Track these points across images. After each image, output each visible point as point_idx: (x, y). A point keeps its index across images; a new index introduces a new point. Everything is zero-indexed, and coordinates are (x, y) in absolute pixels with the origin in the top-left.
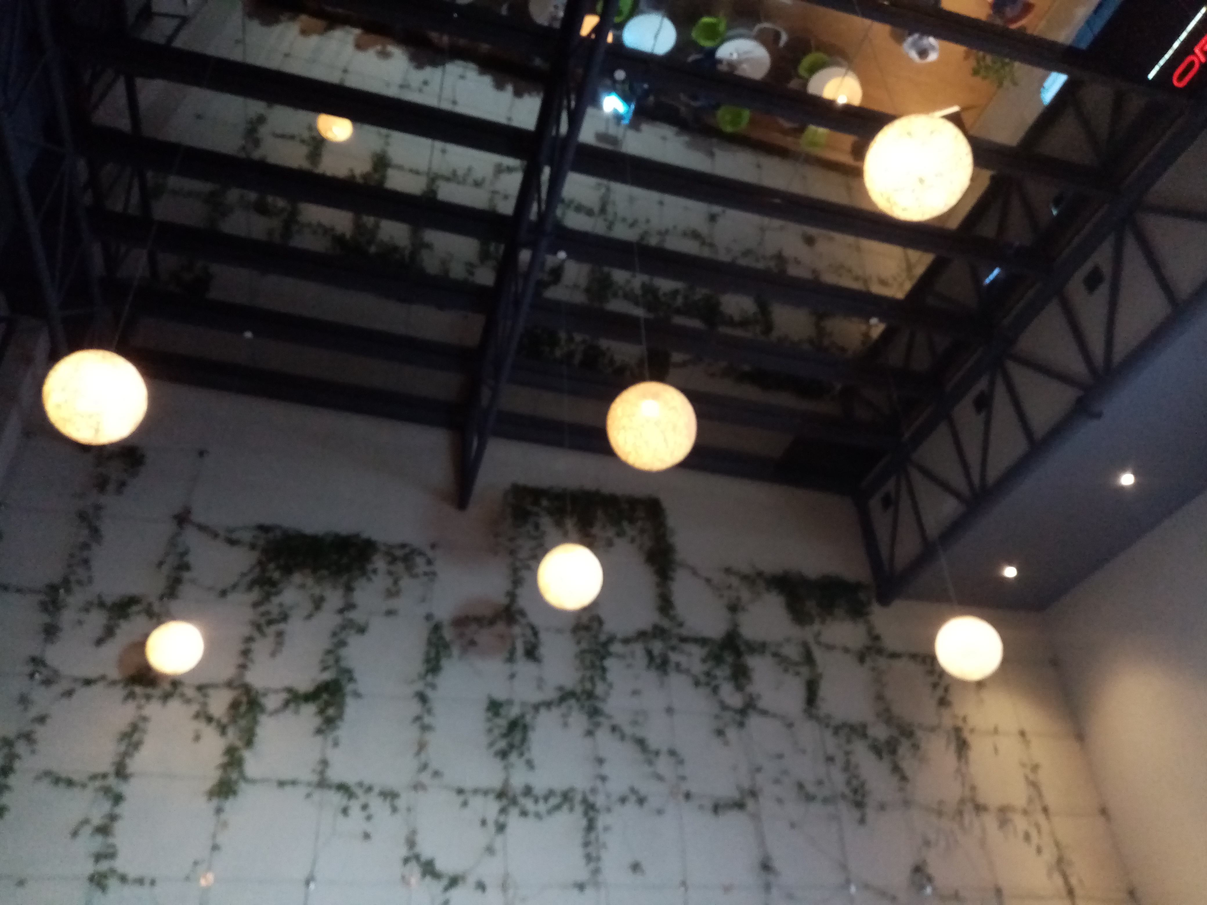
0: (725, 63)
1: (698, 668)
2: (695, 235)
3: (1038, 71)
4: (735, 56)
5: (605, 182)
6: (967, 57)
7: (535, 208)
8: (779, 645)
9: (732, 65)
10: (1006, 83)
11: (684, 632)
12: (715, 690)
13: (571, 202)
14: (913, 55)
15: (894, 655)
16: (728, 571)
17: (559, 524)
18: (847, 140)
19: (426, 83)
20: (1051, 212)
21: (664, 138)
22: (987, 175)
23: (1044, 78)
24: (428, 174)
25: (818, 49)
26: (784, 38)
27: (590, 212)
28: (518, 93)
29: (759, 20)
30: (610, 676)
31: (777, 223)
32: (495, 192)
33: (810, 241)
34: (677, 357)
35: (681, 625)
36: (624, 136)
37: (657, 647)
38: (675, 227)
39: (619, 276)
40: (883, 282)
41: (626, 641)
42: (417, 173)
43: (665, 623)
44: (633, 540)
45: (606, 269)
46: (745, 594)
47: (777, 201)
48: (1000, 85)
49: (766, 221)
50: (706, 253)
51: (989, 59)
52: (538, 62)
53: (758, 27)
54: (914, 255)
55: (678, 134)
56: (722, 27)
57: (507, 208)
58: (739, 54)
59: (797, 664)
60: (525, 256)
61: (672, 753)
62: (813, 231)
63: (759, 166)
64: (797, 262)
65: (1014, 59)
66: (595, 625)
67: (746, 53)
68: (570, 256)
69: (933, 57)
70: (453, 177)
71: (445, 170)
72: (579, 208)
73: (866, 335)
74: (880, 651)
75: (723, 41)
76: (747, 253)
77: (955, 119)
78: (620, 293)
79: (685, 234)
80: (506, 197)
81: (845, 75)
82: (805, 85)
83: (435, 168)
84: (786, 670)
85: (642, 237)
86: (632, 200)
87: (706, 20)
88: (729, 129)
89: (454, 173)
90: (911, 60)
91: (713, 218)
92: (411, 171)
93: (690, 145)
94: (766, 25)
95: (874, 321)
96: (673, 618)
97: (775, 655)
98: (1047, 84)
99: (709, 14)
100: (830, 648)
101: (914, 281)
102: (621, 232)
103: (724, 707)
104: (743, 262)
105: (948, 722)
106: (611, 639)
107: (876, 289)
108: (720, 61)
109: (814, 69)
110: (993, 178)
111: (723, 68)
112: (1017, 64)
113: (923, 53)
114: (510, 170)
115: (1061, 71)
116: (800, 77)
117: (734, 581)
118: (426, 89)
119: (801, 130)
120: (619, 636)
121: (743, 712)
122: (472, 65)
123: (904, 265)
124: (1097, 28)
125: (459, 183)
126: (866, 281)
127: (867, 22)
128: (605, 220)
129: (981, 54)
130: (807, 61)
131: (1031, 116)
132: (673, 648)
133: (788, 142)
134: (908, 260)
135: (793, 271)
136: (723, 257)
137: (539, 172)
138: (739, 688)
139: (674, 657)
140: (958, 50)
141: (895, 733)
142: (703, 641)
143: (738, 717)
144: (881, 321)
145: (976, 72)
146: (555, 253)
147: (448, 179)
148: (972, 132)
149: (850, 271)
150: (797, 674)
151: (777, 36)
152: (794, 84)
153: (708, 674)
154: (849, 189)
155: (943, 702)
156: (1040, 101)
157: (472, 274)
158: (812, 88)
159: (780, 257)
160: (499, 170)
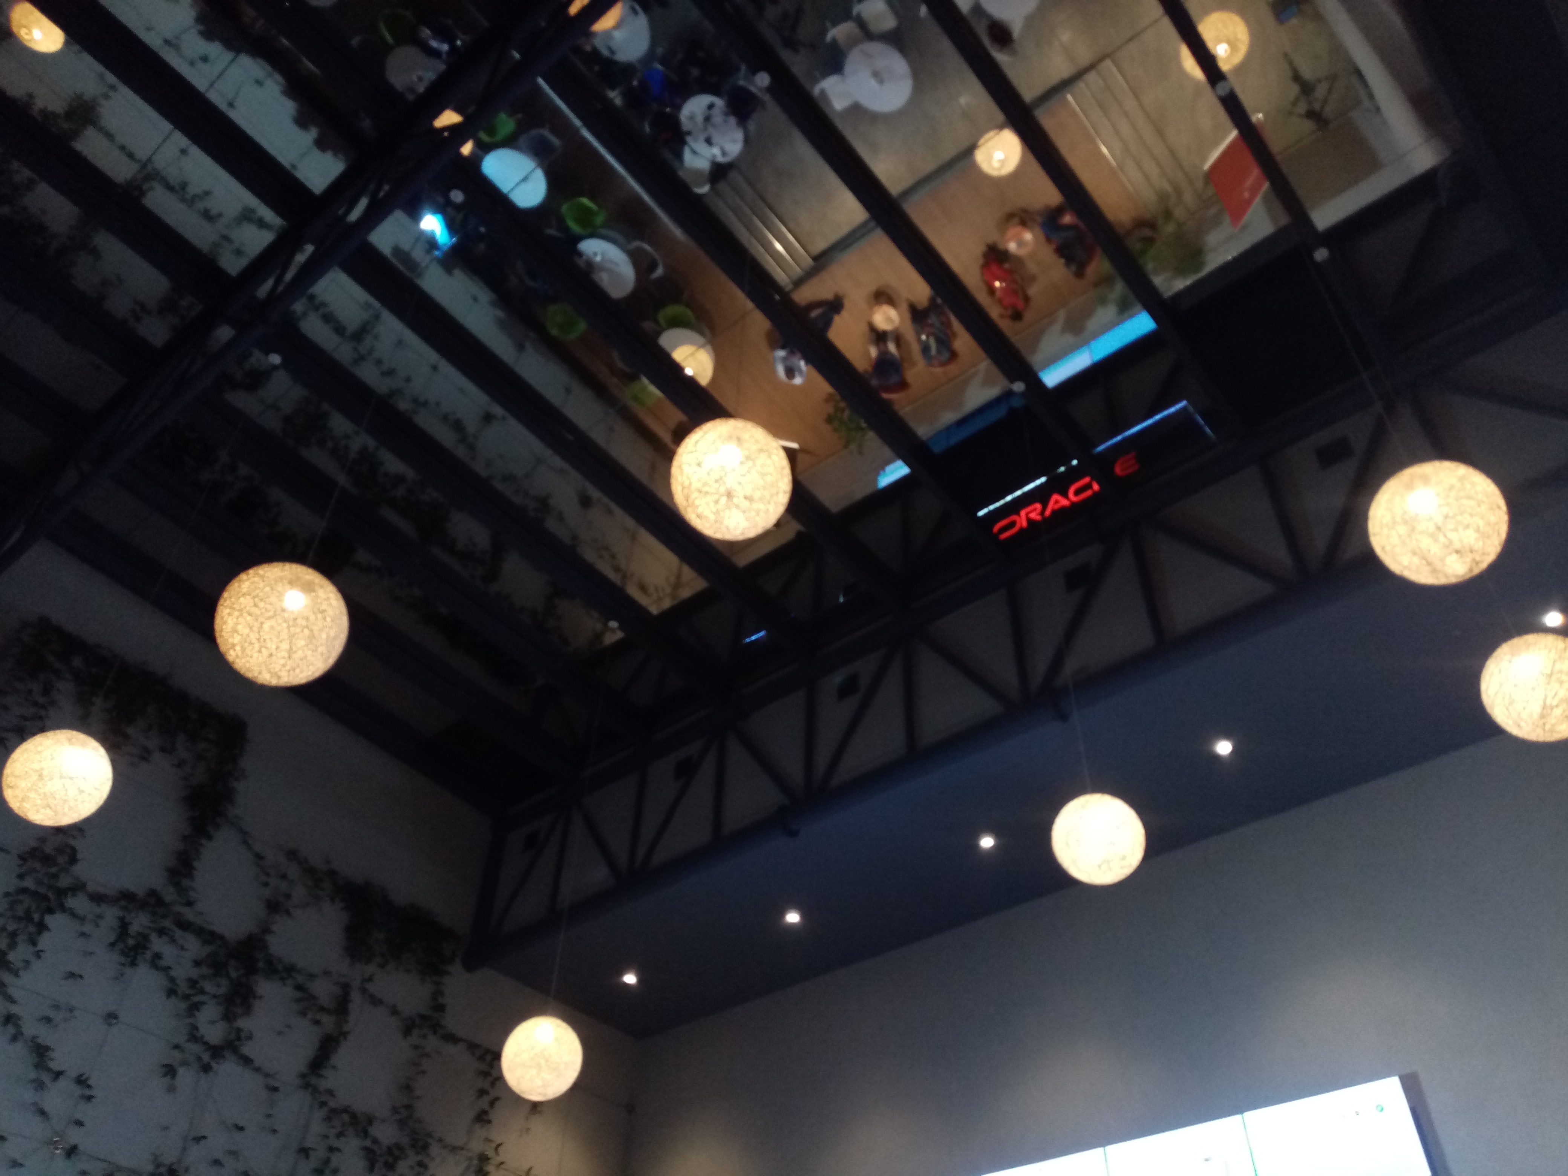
0: (584, 257)
1: (183, 971)
2: (458, 426)
3: (887, 451)
4: (598, 259)
5: (376, 304)
6: (829, 399)
7: (270, 283)
8: (312, 976)
9: (590, 265)
10: (853, 447)
11: (188, 914)
12: (194, 1008)
13: (323, 304)
14: (781, 370)
15: (452, 1038)
16: (292, 854)
17: (83, 700)
18: (676, 416)
19: (205, 59)
20: (839, 598)
21: (475, 299)
22: (794, 528)
23: (889, 462)
24: (144, 166)
25: (688, 305)
26: (659, 272)
27: (339, 329)
28: (321, 144)
29: (642, 238)
30: (45, 941)
31: (557, 462)
32: (226, 238)
33: (585, 502)
34: (363, 556)
35: (190, 904)
36: (427, 267)
37: (140, 922)
38: (438, 404)
39: (339, 424)
40: (643, 588)
41: (98, 898)
42: (131, 156)
43: (169, 894)
44: (180, 765)
45: (325, 406)
46: (299, 893)
47: (570, 438)
48: (846, 446)
49: (548, 453)
50: (461, 452)
51: (847, 414)
52: (366, 124)
53: (637, 244)
54: (688, 573)
55: (494, 304)
56: (600, 219)
57: (233, 265)
58: (603, 259)
59: (322, 1009)
60: (224, 333)
61: (81, 1081)
62: (595, 493)
63: (568, 390)
64: (561, 517)
65: (872, 427)
66: (62, 860)
67: (612, 262)
68: (285, 365)
69: (798, 381)
70: (178, 189)
71: (173, 175)
72: (328, 318)
73: (599, 637)
74: (436, 1027)
75: (592, 235)
76: (509, 478)
77: (791, 454)
78: (330, 444)
79: (445, 418)
80: (239, 252)
81: (702, 346)
82: (658, 333)
83: (160, 162)
84: (303, 1013)
85: (392, 394)
86: (400, 343)
87: (585, 201)
88: (554, 332)
89: (184, 186)
90: (774, 371)
91: (488, 418)
92: (123, 148)
93: (502, 324)
94: (647, 247)
95: (613, 624)
96: (181, 890)
97: (299, 988)
98: (889, 468)
99: (592, 198)
100: (376, 1001)
101: (675, 602)
102: (368, 374)
103: (194, 1036)
104: (499, 486)
105: (477, 1146)
106: (78, 887)
107: (633, 591)
108: (580, 254)
109: (677, 323)
110: (799, 535)
111: (581, 263)
112: (871, 434)
113: (790, 372)
114: (262, 224)
115: (907, 463)
116: (657, 322)
117: (294, 871)
118: (200, 65)
119: (633, 378)
120: (91, 887)
121: (217, 1052)
122: (279, 78)
123: (672, 579)
124: (953, 441)
125: (183, 200)
126: (625, 577)
127: (750, 305)
128: (355, 349)
129: (842, 404)
130: (672, 310)
131: (860, 492)
132: (161, 932)
133: (613, 382)
134: (679, 576)
135: (551, 524)
136: (479, 468)
137: (297, 248)
138: (228, 1017)
139: (157, 944)
140: (824, 387)
141: (405, 1141)
142: (208, 936)
143: (206, 1057)
144: (621, 628)
145: (829, 420)
146: (267, 353)
147: (169, 187)
148: (800, 478)
149: (613, 556)
150: (317, 1022)
151: (653, 266)
152: (648, 325)
153: (193, 983)
154: (653, 467)
155: (482, 1118)
156: (875, 481)
157: (138, 319)
158: (665, 340)
159: (543, 503)
160: (247, 216)
